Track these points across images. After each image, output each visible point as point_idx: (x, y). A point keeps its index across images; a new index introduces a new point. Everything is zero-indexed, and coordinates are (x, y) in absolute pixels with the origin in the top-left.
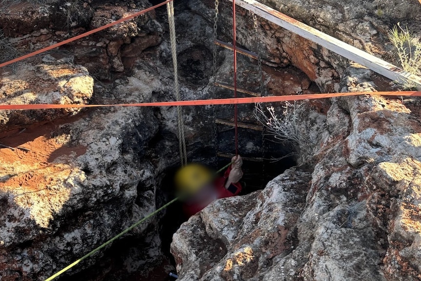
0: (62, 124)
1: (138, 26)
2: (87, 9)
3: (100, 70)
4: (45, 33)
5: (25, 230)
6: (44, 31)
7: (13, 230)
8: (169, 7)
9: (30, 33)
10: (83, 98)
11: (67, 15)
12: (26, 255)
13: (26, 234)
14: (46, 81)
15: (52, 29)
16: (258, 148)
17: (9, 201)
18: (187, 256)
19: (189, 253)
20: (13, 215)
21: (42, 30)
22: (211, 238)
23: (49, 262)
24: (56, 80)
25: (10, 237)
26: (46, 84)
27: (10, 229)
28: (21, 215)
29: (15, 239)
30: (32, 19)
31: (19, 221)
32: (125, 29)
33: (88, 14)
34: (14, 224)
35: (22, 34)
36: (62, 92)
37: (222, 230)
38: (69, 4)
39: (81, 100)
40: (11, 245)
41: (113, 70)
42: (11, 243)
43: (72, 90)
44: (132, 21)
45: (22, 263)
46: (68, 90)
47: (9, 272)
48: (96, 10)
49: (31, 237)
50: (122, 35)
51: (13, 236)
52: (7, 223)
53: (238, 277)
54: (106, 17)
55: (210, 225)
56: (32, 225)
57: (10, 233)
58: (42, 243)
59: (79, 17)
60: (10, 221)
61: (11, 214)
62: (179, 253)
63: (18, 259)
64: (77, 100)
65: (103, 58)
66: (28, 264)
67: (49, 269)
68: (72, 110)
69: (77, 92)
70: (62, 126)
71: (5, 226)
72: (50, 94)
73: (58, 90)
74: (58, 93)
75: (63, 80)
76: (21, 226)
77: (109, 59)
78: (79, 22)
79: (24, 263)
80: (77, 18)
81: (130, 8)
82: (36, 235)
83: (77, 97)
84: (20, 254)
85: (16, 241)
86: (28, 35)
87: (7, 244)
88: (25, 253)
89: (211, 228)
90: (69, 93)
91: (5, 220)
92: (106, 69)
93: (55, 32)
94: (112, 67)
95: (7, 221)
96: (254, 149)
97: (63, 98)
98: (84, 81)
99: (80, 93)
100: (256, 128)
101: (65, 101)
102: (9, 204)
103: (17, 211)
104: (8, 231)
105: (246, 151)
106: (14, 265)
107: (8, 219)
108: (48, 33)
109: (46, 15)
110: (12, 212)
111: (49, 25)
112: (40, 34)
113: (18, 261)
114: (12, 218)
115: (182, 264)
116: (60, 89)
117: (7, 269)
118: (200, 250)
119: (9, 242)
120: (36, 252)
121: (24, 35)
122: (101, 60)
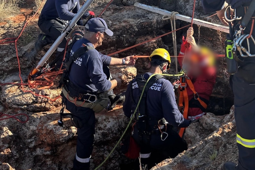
0: (121, 89)
1: (158, 46)
2: (133, 38)
3: (138, 67)
4: (113, 49)
5: (107, 134)
6: (112, 48)
7: (101, 134)
8: (173, 35)
9: (106, 49)
10: (132, 76)
11: (124, 40)
12: (106, 148)
13: (107, 137)
14: (114, 69)
15: (116, 47)
16: (222, 108)
17: (99, 121)
18: (194, 137)
19: (195, 135)
20: (101, 127)
21: (112, 47)
22: (206, 129)
23: (117, 154)
24: (119, 68)
25: (99, 137)
26: (115, 70)
27: (99, 134)
28: (105, 127)
29: (102, 138)
30: (108, 41)
31: (104, 130)
32: (152, 46)
33: (134, 40)
34: (102, 131)
35: (102, 49)
36: (122, 73)
37: (213, 123)
38: (125, 36)
39: (131, 77)
40: (100, 141)
41: (144, 68)
42: (100, 140)
43: (127, 72)
44: (155, 43)
45: (104, 152)
46: (125, 72)
47: (97, 157)
48: (137, 39)
49: (109, 138)
50: (150, 49)
51: (101, 137)
52: (98, 131)
53: (226, 134)
54: (143, 41)
55: (205, 122)
56: (110, 131)
57: (99, 136)
58: (114, 143)
59: (129, 41)
60: (99, 130)
61: (100, 127)
62: (189, 137)
63: (102, 150)
64: (129, 77)
65: (140, 62)
66: (107, 153)
67: (117, 157)
68: (127, 81)
69: (130, 73)
70: (122, 90)
71: (97, 132)
72: (117, 74)
73: (121, 72)
74: (121, 73)
75: (123, 68)
76: (105, 132)
77: (143, 63)
78: (129, 44)
79: (105, 153)
80: (128, 42)
81: (153, 37)
82: (112, 136)
83: (130, 75)
84: (103, 148)
85: (102, 140)
86: (105, 50)
87: (98, 141)
88: (106, 147)
89: (206, 124)
90: (126, 73)
91: (97, 130)
92: (141, 67)
93: (117, 49)
94: (144, 66)
95: (98, 130)
96: (219, 109)
97: (123, 75)
98: (133, 69)
99: (131, 73)
100: (220, 96)
101: (124, 77)
102: (98, 122)
103: (103, 125)
104: (98, 135)
105: (215, 111)
106: (100, 153)
107: (98, 129)
108: (114, 49)
109: (114, 40)
110: (100, 126)
111: (115, 45)
112: (110, 49)
113: (102, 151)
114: (100, 129)
115: (191, 143)
116: (122, 71)
117: (96, 156)
118: (201, 134)
119: (99, 140)
120: (111, 148)
121: (103, 50)
122: (139, 63)
